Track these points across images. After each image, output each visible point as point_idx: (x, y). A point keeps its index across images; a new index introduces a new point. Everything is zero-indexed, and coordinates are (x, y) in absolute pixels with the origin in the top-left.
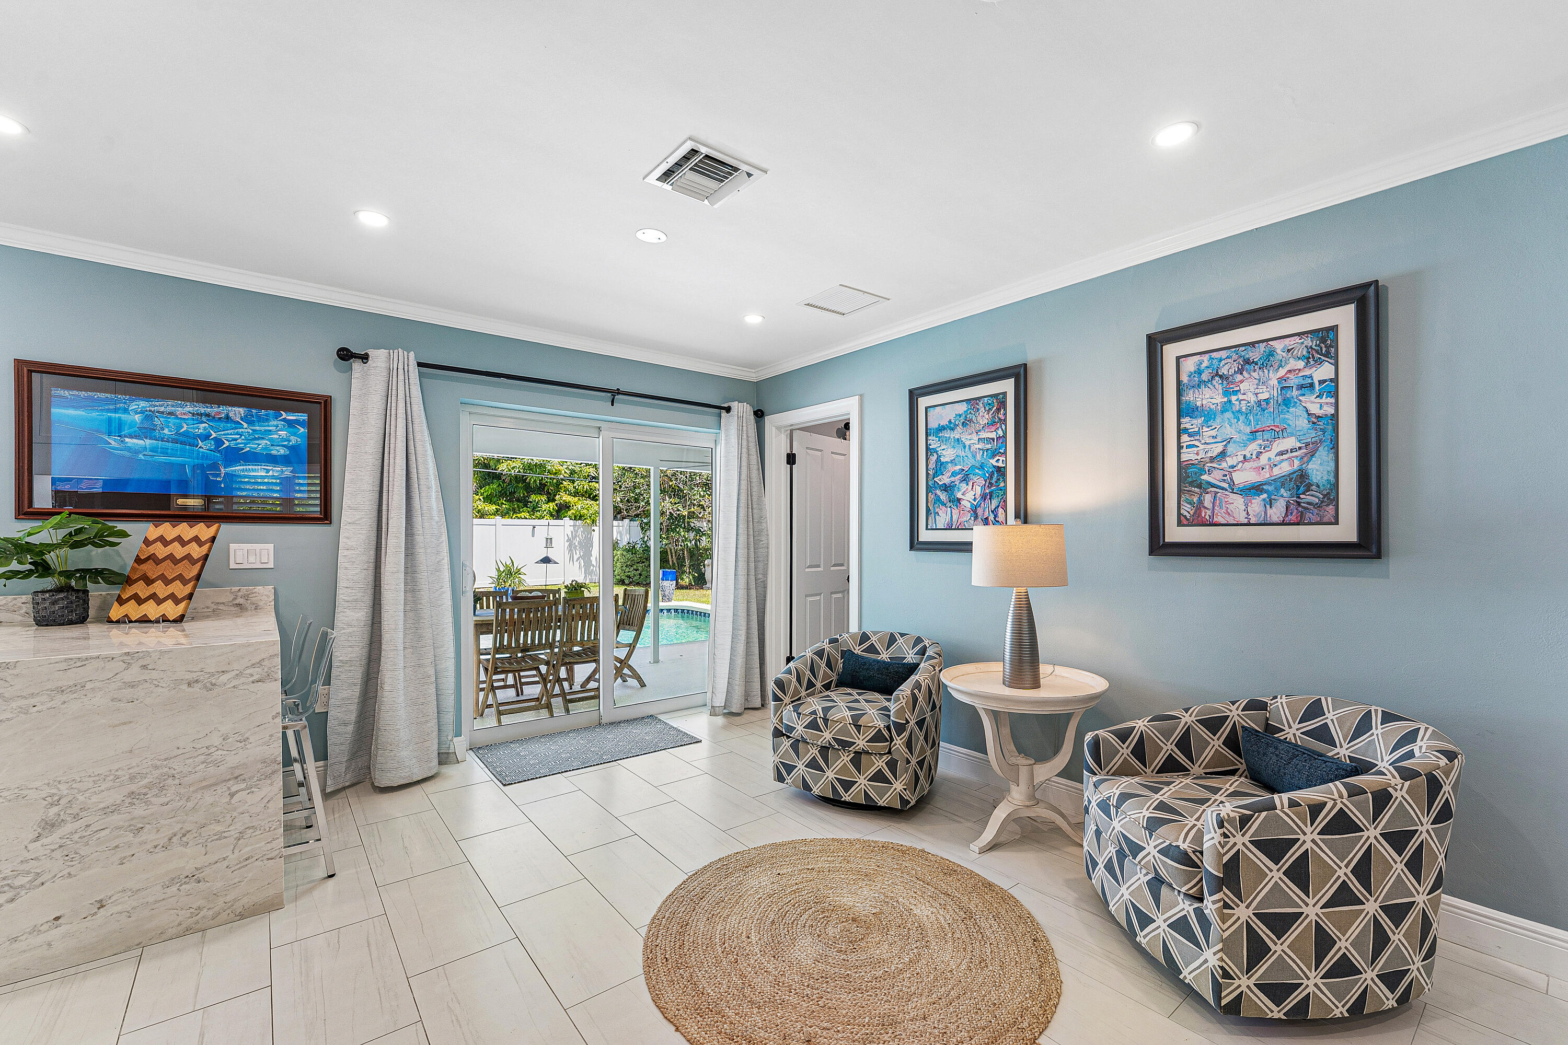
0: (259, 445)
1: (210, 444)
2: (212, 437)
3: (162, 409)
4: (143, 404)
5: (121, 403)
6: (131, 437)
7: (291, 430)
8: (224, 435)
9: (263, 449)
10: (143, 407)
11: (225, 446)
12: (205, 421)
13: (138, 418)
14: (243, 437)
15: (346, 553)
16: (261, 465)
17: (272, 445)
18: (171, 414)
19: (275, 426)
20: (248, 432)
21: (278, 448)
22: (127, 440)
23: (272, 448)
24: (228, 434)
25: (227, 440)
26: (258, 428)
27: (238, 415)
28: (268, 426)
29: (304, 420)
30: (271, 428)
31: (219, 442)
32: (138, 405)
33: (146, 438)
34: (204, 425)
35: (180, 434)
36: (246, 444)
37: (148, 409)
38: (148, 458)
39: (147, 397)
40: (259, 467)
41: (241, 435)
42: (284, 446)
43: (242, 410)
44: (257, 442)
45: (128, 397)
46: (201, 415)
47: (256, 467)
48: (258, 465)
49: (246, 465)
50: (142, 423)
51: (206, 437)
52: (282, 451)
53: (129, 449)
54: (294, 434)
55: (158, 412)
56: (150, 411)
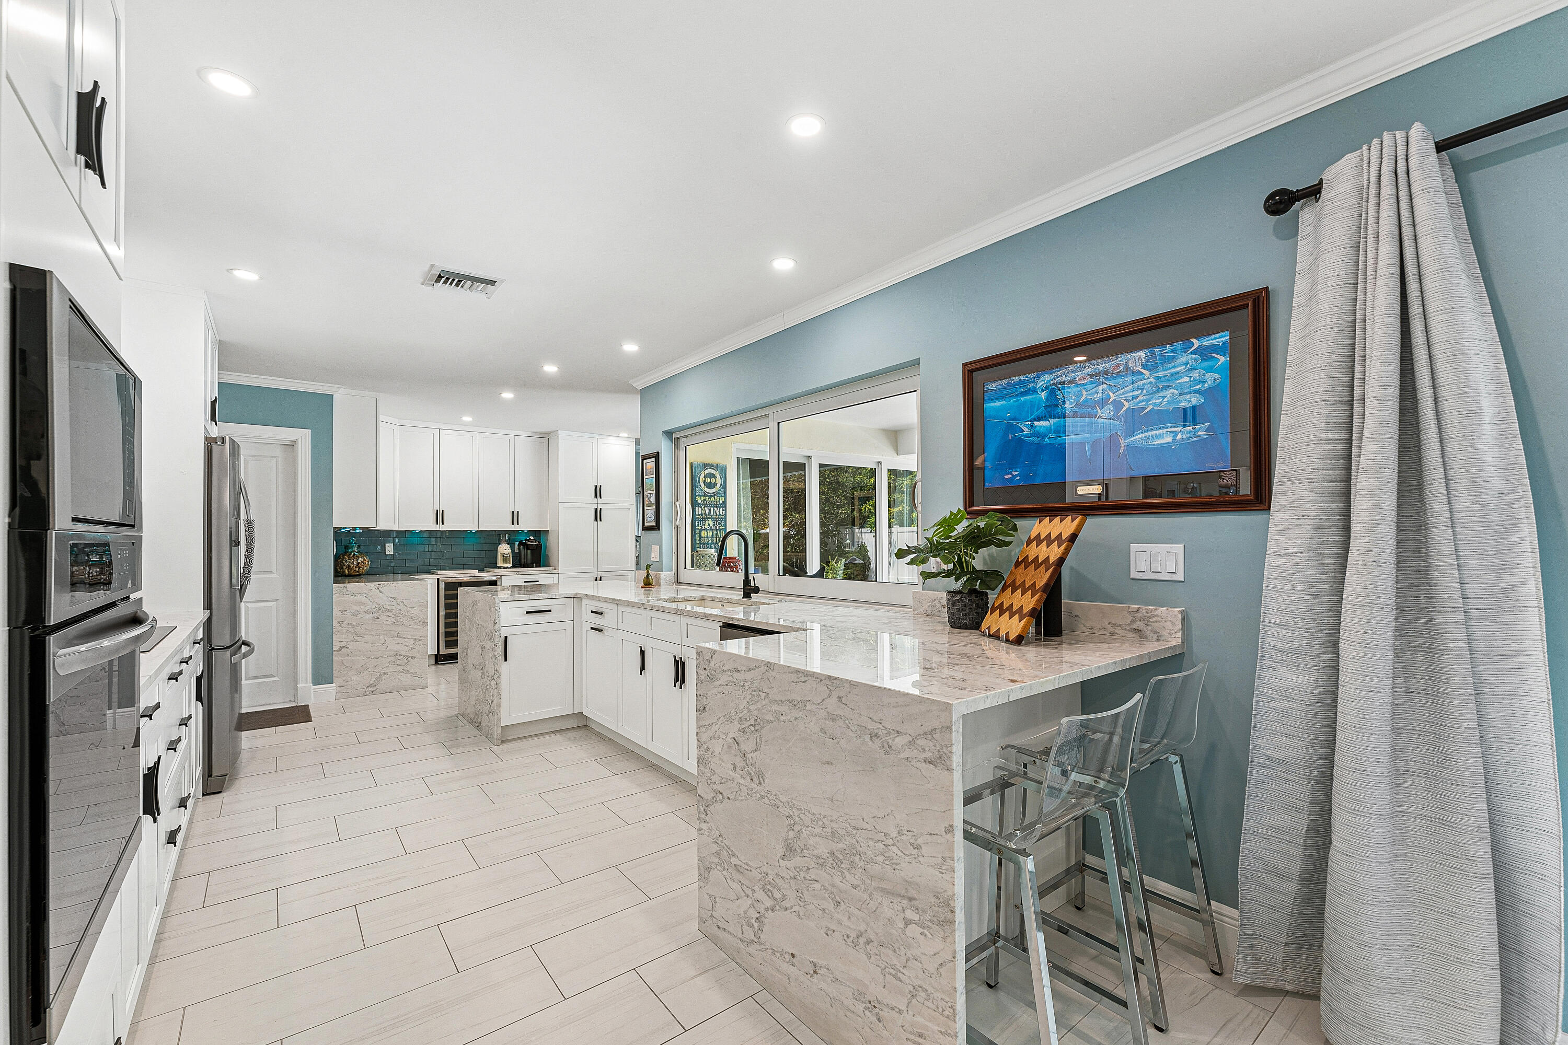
0: (1164, 397)
1: (1108, 410)
2: (1111, 400)
3: (1063, 378)
4: (1047, 377)
5: (1030, 383)
6: (1039, 419)
7: (1206, 364)
8: (1124, 394)
9: (1170, 402)
10: (1049, 381)
11: (1124, 409)
12: (1104, 381)
13: (1043, 395)
14: (1145, 392)
16: (1167, 428)
17: (1181, 394)
18: (1071, 382)
19: (1184, 364)
20: (1151, 383)
21: (1188, 397)
22: (1036, 423)
23: (1181, 398)
24: (1128, 392)
25: (1127, 400)
26: (1162, 374)
27: (1139, 363)
28: (1175, 367)
29: (1224, 343)
30: (1179, 369)
31: (1118, 405)
32: (1044, 381)
33: (1051, 418)
34: (1101, 387)
35: (1079, 405)
36: (1147, 401)
37: (1052, 382)
38: (1053, 441)
39: (1050, 369)
40: (1165, 430)
41: (1142, 389)
42: (1196, 392)
43: (1142, 354)
44: (1161, 394)
45: (1035, 374)
46: (1098, 374)
47: (1161, 431)
48: (1163, 428)
49: (1148, 431)
50: (1047, 400)
51: (1103, 403)
52: (1195, 400)
53: (1037, 434)
54: (1210, 369)
55: (1060, 383)
56: (1054, 384)
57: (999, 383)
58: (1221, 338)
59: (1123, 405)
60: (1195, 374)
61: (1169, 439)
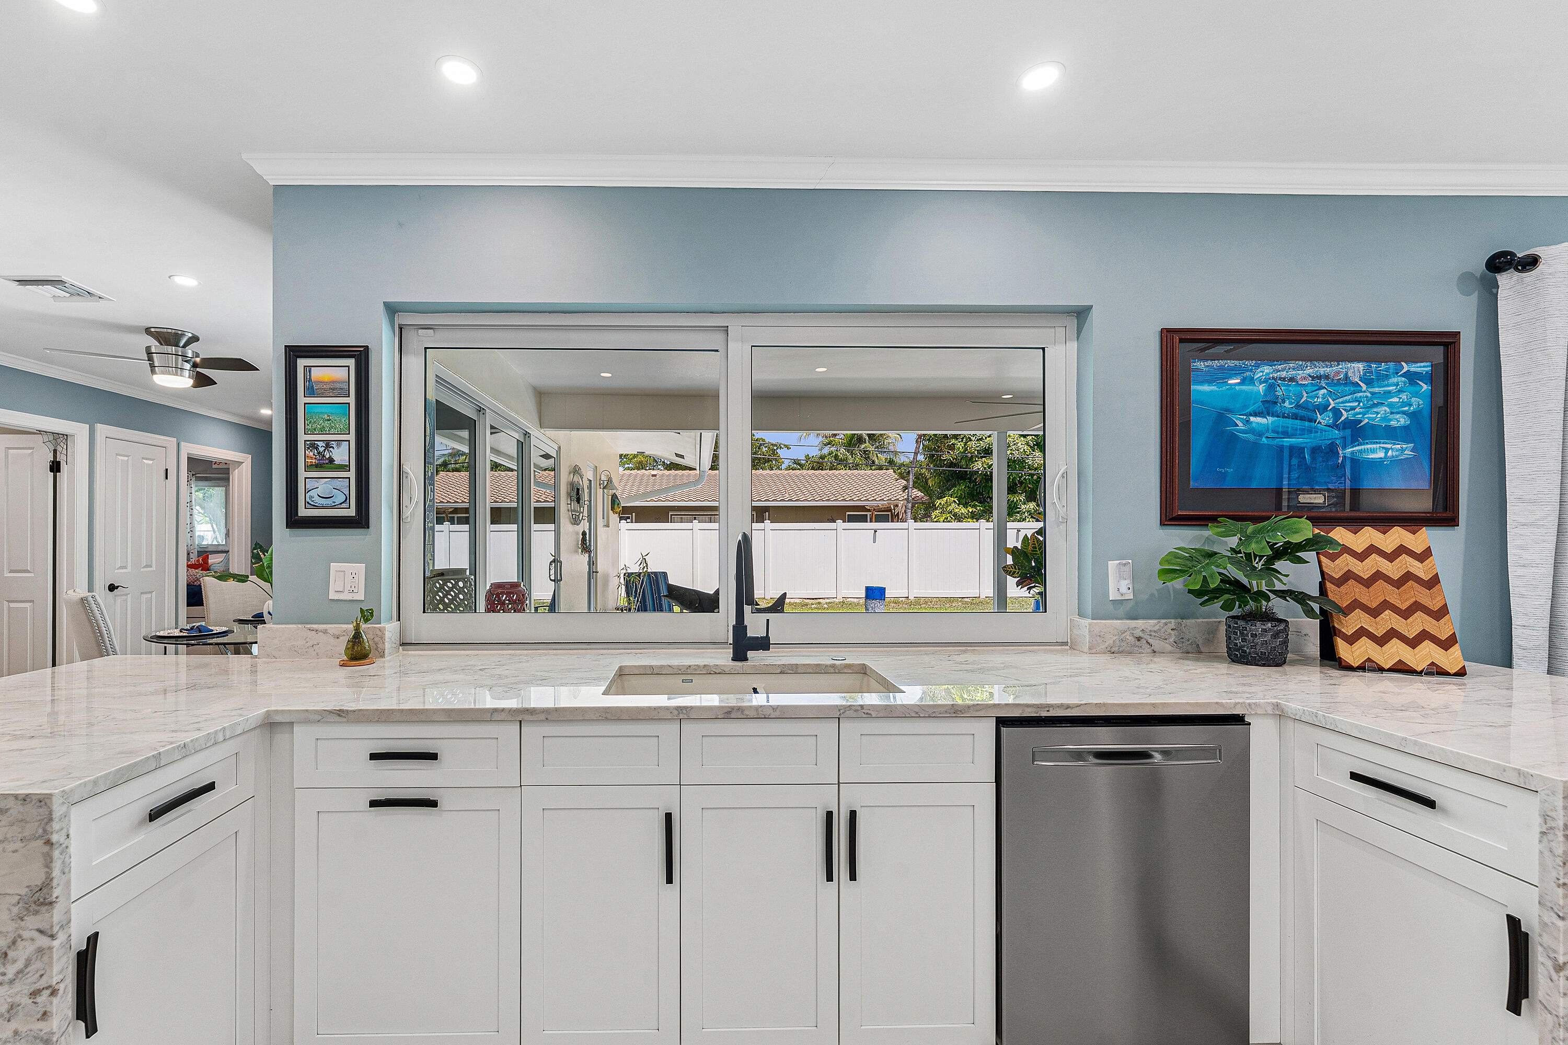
0: (1377, 413)
2: (1330, 407)
3: (1284, 374)
4: (1267, 369)
5: (1247, 371)
6: (1255, 414)
7: (1412, 388)
8: (1343, 402)
9: (1383, 419)
10: (1268, 374)
11: (1343, 418)
12: (1324, 385)
13: (1262, 388)
14: (1361, 404)
15: (1520, 571)
16: (1380, 443)
17: (1392, 413)
18: (1292, 379)
19: (1395, 385)
20: (1367, 397)
21: (1398, 416)
22: (1252, 419)
23: (1391, 416)
24: (1346, 402)
25: (1345, 410)
26: (1376, 390)
27: (1357, 374)
28: (1388, 385)
29: (1427, 372)
30: (1391, 388)
31: (1337, 413)
32: (1263, 372)
33: (1269, 415)
35: (1299, 406)
36: (1364, 414)
37: (1271, 375)
38: (1271, 442)
39: (1271, 360)
40: (1378, 445)
41: (1359, 402)
42: (1404, 413)
43: (1360, 366)
44: (1375, 410)
45: (1254, 362)
47: (1374, 446)
48: (1377, 443)
49: (1364, 444)
50: (1265, 395)
51: (1324, 408)
52: (1402, 421)
53: (1252, 431)
54: (1416, 395)
55: (1280, 379)
56: (1273, 378)
57: (1209, 363)
58: (1423, 368)
59: (1342, 415)
60: (1404, 396)
61: (1381, 455)
